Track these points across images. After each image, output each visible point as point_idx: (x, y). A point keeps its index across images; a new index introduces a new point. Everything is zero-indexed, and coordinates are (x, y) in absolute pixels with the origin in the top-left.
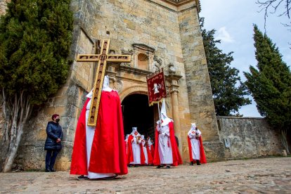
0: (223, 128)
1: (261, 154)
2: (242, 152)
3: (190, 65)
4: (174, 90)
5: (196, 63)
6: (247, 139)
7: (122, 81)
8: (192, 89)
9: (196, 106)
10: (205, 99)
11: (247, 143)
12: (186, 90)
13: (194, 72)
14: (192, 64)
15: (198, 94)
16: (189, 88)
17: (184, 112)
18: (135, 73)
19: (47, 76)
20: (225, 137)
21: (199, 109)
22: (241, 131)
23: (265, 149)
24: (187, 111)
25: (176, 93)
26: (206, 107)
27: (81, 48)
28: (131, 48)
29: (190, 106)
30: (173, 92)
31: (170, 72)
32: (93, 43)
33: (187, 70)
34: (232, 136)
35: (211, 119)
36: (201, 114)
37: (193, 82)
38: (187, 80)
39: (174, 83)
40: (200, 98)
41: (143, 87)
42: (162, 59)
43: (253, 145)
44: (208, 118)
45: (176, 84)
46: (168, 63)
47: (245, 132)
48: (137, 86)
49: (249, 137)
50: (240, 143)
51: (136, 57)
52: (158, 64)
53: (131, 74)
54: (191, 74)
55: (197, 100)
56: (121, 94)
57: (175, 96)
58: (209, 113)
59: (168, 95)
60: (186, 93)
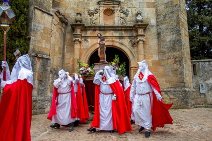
0: (200, 73)
3: (161, 8)
4: (138, 39)
5: (167, 5)
7: (89, 40)
8: (162, 35)
9: (164, 53)
10: (174, 45)
12: (156, 37)
13: (165, 16)
14: (163, 6)
15: (167, 40)
16: (159, 34)
17: (152, 59)
18: (100, 30)
20: (201, 82)
21: (167, 55)
24: (156, 58)
25: (141, 42)
26: (175, 53)
27: (37, 25)
28: (96, 6)
29: (160, 52)
30: (138, 42)
31: (137, 22)
32: (51, 15)
33: (158, 14)
34: (211, 81)
35: (179, 66)
36: (169, 61)
37: (163, 27)
38: (158, 25)
39: (141, 32)
40: (169, 44)
42: (129, 10)
44: (175, 65)
45: (143, 33)
46: (135, 12)
51: (102, 14)
52: (123, 15)
53: (97, 31)
54: (161, 18)
55: (166, 47)
56: (88, 50)
57: (141, 45)
58: (177, 60)
59: (134, 45)
60: (156, 40)
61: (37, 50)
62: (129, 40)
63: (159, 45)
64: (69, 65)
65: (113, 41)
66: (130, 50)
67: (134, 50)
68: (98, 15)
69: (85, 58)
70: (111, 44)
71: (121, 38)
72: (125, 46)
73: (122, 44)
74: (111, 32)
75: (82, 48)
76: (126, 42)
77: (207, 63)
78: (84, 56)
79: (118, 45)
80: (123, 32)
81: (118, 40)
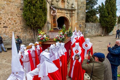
0: (87, 27)
1: (96, 35)
2: (90, 35)
3: (80, 3)
4: (73, 15)
5: (82, 3)
6: (93, 30)
9: (79, 20)
10: (83, 18)
11: (93, 32)
12: (77, 14)
13: (81, 7)
15: (81, 16)
16: (78, 13)
20: (86, 30)
22: (92, 28)
23: (97, 34)
24: (76, 22)
26: (83, 21)
29: (77, 20)
31: (72, 7)
32: (49, 3)
33: (78, 5)
34: (89, 30)
37: (80, 11)
38: (78, 10)
43: (94, 32)
45: (74, 13)
46: (71, 3)
47: (93, 28)
49: (94, 30)
50: (91, 32)
51: (61, 2)
52: (68, 4)
54: (79, 7)
55: (80, 18)
57: (73, 17)
59: (71, 16)
63: (77, 17)
65: (64, 15)
66: (69, 18)
67: (71, 19)
68: (59, 2)
73: (67, 16)
74: (64, 11)
76: (68, 15)
77: (89, 24)
79: (66, 16)
80: (68, 11)
81: (66, 14)
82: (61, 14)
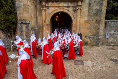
0: (108, 27)
2: (115, 41)
4: (78, 8)
7: (50, 8)
8: (91, 5)
9: (91, 16)
10: (97, 12)
12: (88, 6)
15: (94, 9)
16: (90, 4)
17: (84, 19)
18: (56, 2)
19: (8, 24)
20: (107, 32)
21: (93, 18)
24: (86, 19)
25: (79, 10)
26: (97, 17)
29: (89, 16)
30: (77, 10)
35: (98, 25)
36: (93, 21)
40: (94, 11)
41: (61, 9)
44: (96, 24)
45: (80, 4)
48: (58, 9)
53: (54, 3)
55: (93, 13)
56: (50, 14)
57: (79, 12)
58: (97, 21)
59: (75, 11)
60: (88, 8)
61: (22, 19)
62: (72, 8)
63: (89, 11)
64: (40, 23)
66: (72, 14)
67: (75, 14)
69: (48, 19)
70: (63, 11)
71: (68, 7)
72: (70, 12)
73: (68, 10)
74: (63, 3)
75: (46, 13)
76: (71, 9)
77: (113, 22)
78: (48, 18)
79: (66, 11)
80: (69, 3)
81: (66, 8)
82: (57, 8)
